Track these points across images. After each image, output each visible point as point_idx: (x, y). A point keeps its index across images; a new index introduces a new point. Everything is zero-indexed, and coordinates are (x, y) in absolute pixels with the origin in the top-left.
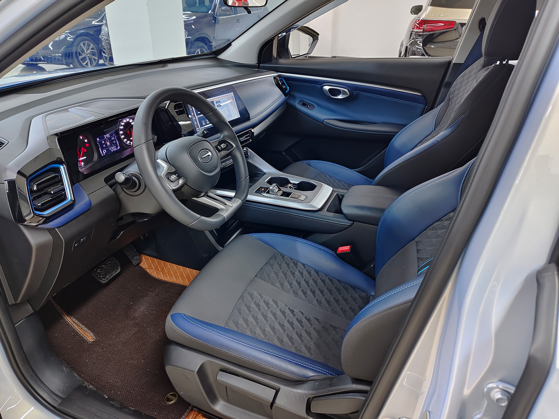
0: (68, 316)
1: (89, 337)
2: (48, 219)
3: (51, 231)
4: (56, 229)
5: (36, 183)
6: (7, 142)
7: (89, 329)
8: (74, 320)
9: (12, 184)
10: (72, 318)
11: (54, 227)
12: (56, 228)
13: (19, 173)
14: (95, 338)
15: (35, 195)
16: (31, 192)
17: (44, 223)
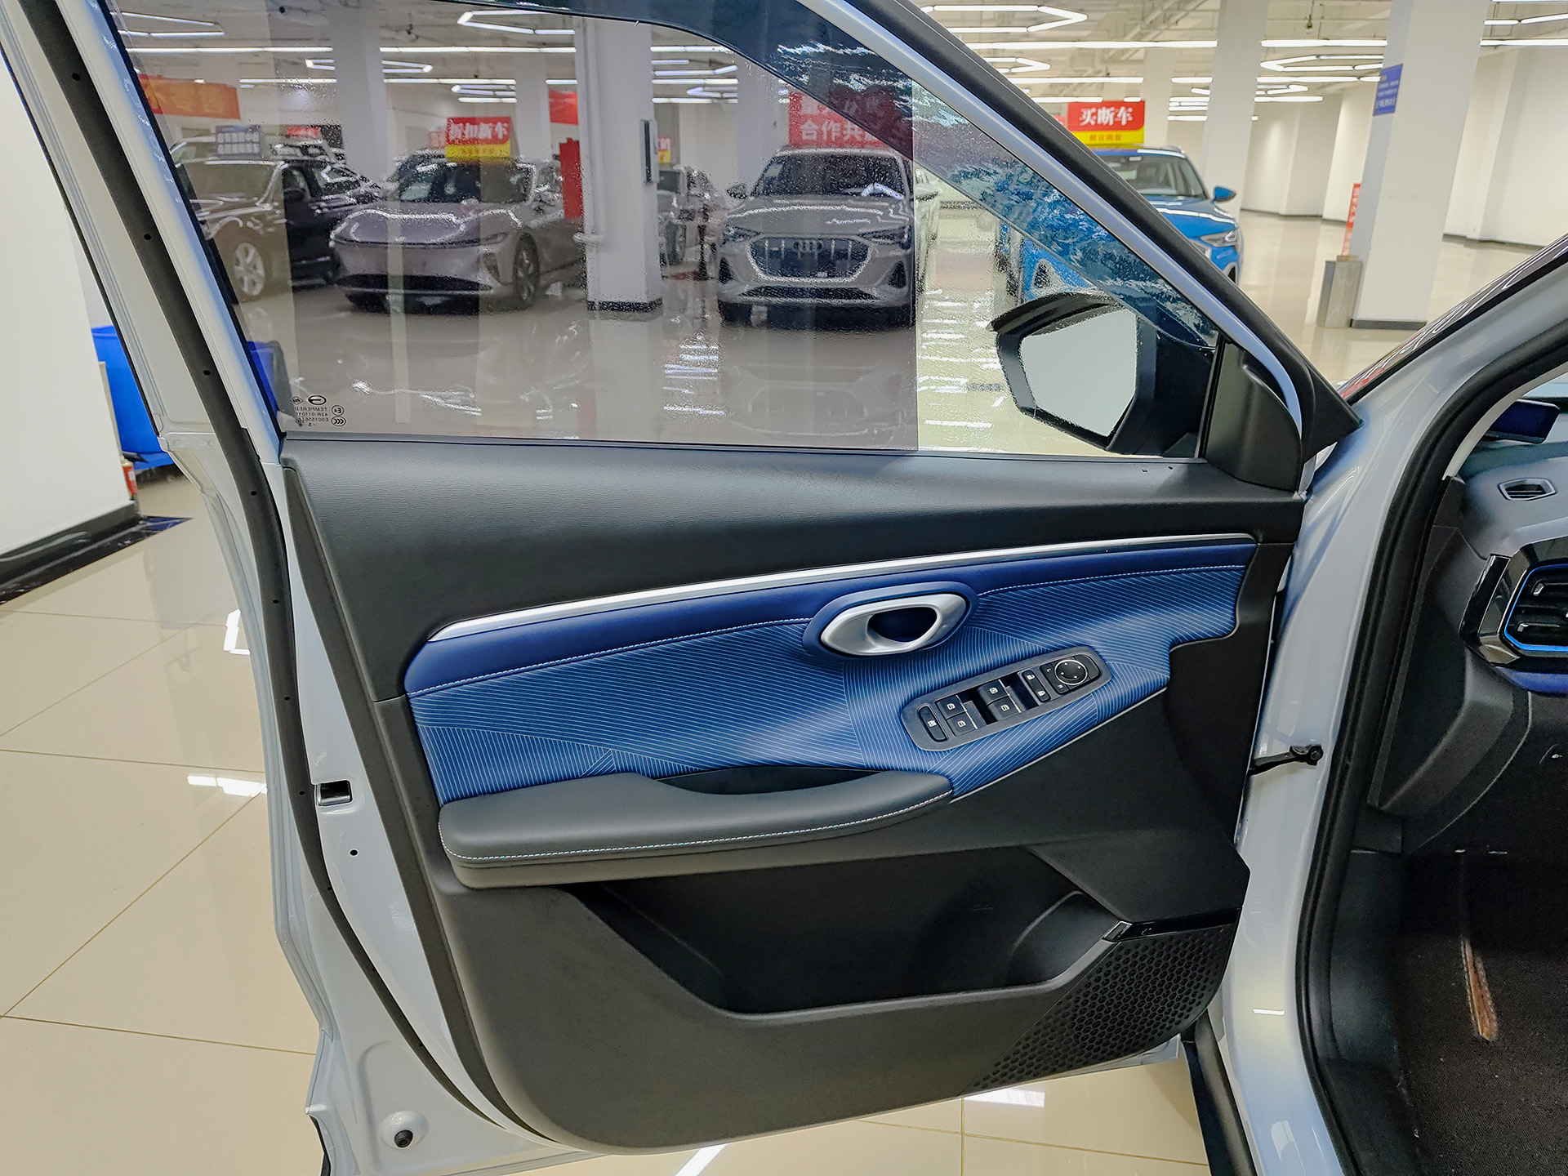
0: (1472, 945)
1: (1486, 1026)
2: (1525, 663)
3: (1519, 692)
4: (1529, 693)
5: (1547, 584)
6: (1554, 492)
7: (1498, 1014)
8: (1480, 966)
9: (1501, 562)
10: (1478, 959)
11: (1527, 687)
12: (1532, 691)
13: (1528, 550)
14: (1494, 1035)
15: (1527, 605)
16: (1526, 595)
17: (1513, 666)
